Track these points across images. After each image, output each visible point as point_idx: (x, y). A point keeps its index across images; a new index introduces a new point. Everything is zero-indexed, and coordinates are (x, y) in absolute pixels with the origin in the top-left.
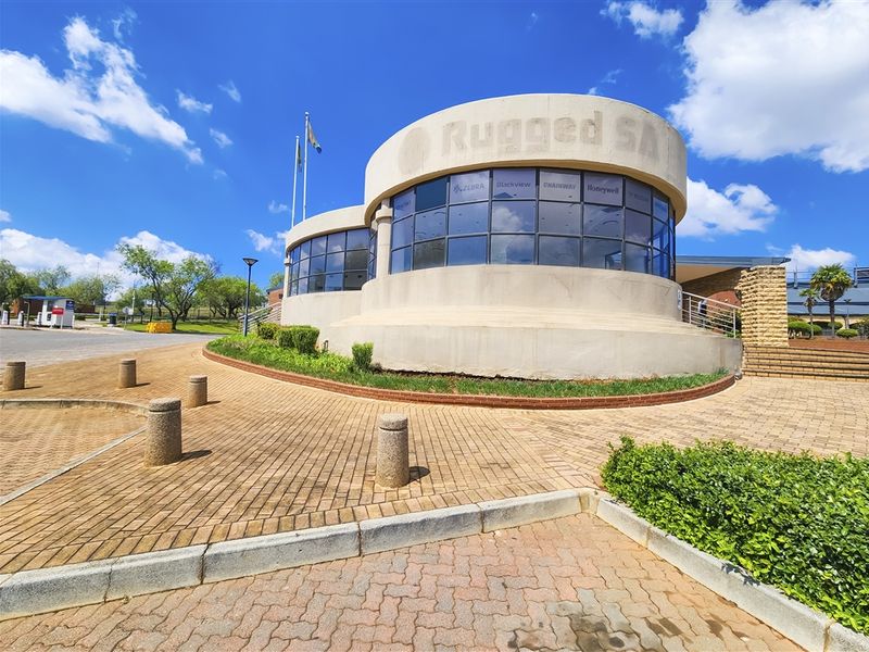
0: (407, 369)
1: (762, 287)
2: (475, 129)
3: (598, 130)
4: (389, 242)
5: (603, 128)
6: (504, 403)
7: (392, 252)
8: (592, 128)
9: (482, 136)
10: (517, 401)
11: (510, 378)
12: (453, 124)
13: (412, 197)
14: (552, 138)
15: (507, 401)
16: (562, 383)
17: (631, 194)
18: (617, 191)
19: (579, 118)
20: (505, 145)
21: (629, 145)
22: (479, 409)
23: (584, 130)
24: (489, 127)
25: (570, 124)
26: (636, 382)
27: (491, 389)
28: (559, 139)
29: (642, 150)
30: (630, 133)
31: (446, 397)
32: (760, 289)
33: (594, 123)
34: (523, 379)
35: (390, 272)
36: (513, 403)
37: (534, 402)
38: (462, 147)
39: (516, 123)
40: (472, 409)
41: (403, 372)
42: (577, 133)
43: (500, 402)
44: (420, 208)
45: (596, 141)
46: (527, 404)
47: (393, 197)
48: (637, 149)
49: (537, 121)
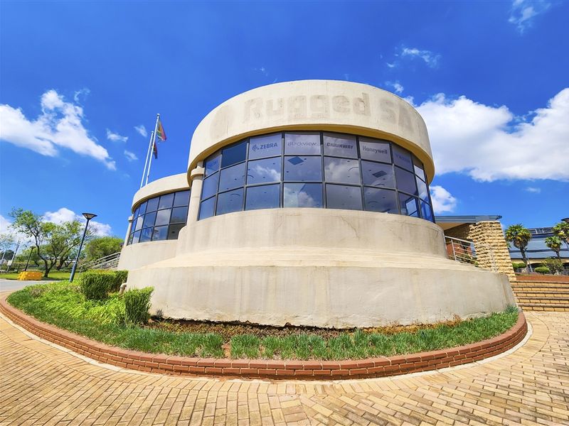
0: (188, 318)
1: (488, 236)
2: (270, 103)
3: (366, 105)
4: (200, 195)
5: (371, 106)
6: (291, 372)
7: (201, 203)
8: (361, 105)
9: (276, 107)
10: (307, 368)
11: (302, 328)
12: (252, 100)
13: (220, 158)
14: (331, 109)
15: (294, 368)
16: (364, 333)
17: (397, 156)
18: (386, 152)
19: (351, 97)
20: (294, 114)
21: (391, 118)
22: (256, 382)
23: (356, 105)
24: (281, 102)
25: (345, 100)
26: (446, 328)
27: (275, 349)
28: (337, 110)
29: (401, 123)
30: (391, 110)
31: (211, 365)
32: (486, 238)
33: (364, 100)
34: (316, 328)
35: (198, 219)
36: (303, 372)
37: (331, 368)
38: (259, 115)
39: (303, 98)
40: (246, 383)
41: (182, 321)
42: (351, 107)
43: (285, 371)
44: (225, 165)
45: (366, 113)
46: (322, 372)
47: (205, 159)
48: (398, 122)
49: (319, 97)
